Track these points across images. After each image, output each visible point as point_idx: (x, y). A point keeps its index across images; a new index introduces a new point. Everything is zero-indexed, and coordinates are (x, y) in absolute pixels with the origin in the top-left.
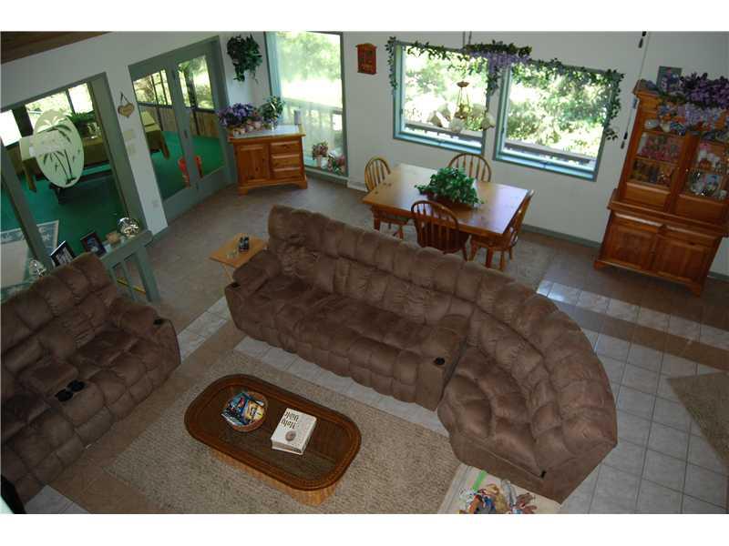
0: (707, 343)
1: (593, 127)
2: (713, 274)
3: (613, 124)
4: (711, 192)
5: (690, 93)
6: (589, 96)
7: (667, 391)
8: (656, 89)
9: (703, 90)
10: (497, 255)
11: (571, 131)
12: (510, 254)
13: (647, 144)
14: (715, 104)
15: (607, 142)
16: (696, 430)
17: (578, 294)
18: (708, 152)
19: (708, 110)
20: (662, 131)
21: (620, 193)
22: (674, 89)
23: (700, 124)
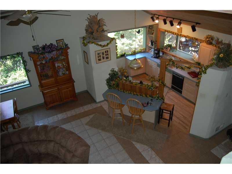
0: (79, 113)
1: (16, 72)
2: (77, 93)
3: (27, 67)
4: (64, 73)
5: (45, 50)
6: (9, 64)
7: (87, 127)
8: (35, 53)
9: (48, 48)
10: (16, 124)
11: (9, 77)
12: (19, 122)
13: (41, 69)
14: (53, 51)
15: (28, 73)
16: (100, 131)
17: (48, 119)
18: (58, 64)
19: (52, 53)
20: (43, 63)
21: (41, 86)
22: (40, 51)
23: (52, 57)
